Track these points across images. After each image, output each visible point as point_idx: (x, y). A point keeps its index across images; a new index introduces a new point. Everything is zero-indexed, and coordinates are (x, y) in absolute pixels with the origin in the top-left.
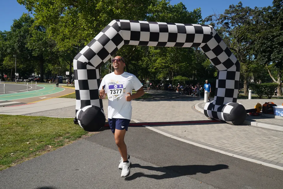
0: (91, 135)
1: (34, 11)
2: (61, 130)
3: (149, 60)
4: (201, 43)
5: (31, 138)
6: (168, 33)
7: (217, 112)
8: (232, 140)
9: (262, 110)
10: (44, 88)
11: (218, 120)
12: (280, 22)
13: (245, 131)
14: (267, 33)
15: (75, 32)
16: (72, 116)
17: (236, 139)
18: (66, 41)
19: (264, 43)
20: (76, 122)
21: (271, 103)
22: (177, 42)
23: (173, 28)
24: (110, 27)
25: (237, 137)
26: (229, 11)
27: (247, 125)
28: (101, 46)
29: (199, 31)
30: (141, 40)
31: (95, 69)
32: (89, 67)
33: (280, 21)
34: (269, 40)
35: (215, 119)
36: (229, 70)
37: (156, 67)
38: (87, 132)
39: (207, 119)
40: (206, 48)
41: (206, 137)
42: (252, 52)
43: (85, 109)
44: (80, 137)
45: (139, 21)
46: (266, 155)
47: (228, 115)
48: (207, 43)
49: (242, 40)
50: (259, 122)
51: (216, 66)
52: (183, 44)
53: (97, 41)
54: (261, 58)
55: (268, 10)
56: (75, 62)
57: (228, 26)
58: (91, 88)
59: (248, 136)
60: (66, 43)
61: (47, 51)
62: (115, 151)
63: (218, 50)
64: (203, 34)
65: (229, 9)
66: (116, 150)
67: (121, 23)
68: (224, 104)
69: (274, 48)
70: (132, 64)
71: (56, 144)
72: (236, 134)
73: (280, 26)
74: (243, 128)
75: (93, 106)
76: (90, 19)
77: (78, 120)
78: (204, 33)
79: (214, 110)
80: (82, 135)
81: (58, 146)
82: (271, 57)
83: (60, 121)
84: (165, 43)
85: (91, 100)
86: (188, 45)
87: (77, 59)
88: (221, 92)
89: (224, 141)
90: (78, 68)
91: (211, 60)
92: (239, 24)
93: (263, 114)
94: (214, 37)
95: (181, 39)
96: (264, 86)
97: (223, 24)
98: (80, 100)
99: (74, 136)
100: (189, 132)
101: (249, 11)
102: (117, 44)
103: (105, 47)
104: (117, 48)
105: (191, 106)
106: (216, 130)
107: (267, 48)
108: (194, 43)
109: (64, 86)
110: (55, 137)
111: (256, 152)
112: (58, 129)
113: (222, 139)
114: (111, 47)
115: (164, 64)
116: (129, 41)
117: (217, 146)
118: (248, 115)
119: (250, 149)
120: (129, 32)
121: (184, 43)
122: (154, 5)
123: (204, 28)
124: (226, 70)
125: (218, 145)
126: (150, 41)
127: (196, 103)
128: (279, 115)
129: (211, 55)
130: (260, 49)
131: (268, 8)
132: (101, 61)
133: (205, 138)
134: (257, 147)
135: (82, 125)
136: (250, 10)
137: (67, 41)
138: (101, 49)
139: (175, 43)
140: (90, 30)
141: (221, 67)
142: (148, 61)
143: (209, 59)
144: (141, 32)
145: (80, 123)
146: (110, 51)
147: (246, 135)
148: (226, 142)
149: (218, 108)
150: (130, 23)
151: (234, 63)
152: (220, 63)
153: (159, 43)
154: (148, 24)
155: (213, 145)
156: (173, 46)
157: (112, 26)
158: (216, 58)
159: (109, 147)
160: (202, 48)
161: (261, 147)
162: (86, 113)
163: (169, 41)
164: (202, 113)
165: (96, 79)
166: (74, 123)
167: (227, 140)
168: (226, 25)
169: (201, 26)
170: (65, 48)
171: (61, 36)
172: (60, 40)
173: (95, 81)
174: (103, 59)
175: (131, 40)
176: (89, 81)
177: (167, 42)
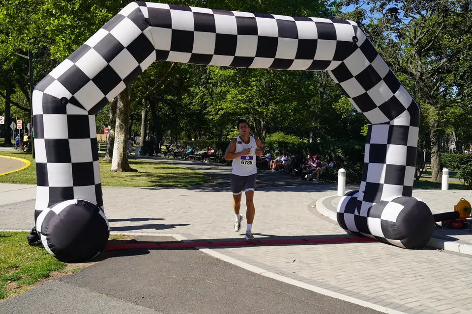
0: (75, 272)
3: (206, 92)
4: (330, 62)
6: (257, 36)
7: (368, 218)
8: (399, 282)
9: (471, 215)
11: (369, 235)
13: (430, 262)
17: (411, 279)
20: (34, 240)
23: (267, 25)
24: (122, 17)
25: (412, 275)
27: (435, 249)
28: (103, 63)
29: (327, 34)
30: (195, 50)
31: (86, 113)
32: (72, 109)
36: (394, 122)
37: (224, 111)
38: (63, 263)
39: (343, 232)
41: (341, 273)
42: (450, 78)
43: (61, 207)
44: (47, 276)
45: (191, 7)
47: (393, 225)
48: (346, 61)
49: (429, 50)
50: (465, 243)
51: (364, 113)
52: (290, 62)
53: (92, 50)
57: (396, 18)
58: (75, 159)
59: (438, 274)
62: (135, 306)
63: (368, 78)
64: (336, 41)
66: (137, 304)
67: (151, 10)
68: (382, 199)
72: (410, 270)
74: (426, 257)
75: (79, 201)
77: (41, 235)
78: (338, 39)
79: (359, 214)
80: (50, 271)
84: (250, 60)
85: (75, 188)
86: (302, 65)
87: (42, 90)
89: (383, 284)
90: (46, 111)
91: (352, 98)
92: (424, 12)
94: (360, 48)
95: (287, 49)
97: (384, 11)
98: (48, 187)
99: (31, 275)
100: (303, 263)
102: (140, 58)
103: (111, 64)
104: (139, 68)
105: (308, 204)
108: (315, 61)
113: (377, 279)
114: (125, 65)
115: (242, 105)
116: (168, 52)
117: (366, 293)
118: (438, 226)
119: (441, 302)
120: (170, 31)
121: (293, 60)
123: (338, 26)
124: (388, 123)
125: (368, 292)
126: (214, 54)
127: (319, 198)
129: (353, 88)
132: (100, 96)
133: (340, 277)
134: (458, 298)
135: (50, 247)
138: (102, 68)
139: (273, 59)
140: (65, 16)
141: (375, 116)
143: (349, 97)
144: (197, 35)
145: (46, 241)
146: (123, 75)
147: (434, 272)
148: (388, 286)
149: (369, 209)
150: (171, 11)
151: (406, 107)
152: (374, 106)
153: (236, 59)
154: (212, 15)
155: (357, 291)
156: (267, 68)
157: (128, 17)
158: (366, 94)
159: (121, 297)
160: (332, 71)
161: (467, 299)
162: (62, 217)
163: (259, 54)
164: (331, 221)
165: (89, 137)
166: (28, 243)
167: (389, 282)
168: (392, 15)
169: (331, 22)
173: (87, 143)
174: (105, 93)
175: (171, 50)
176: (73, 142)
177: (254, 57)
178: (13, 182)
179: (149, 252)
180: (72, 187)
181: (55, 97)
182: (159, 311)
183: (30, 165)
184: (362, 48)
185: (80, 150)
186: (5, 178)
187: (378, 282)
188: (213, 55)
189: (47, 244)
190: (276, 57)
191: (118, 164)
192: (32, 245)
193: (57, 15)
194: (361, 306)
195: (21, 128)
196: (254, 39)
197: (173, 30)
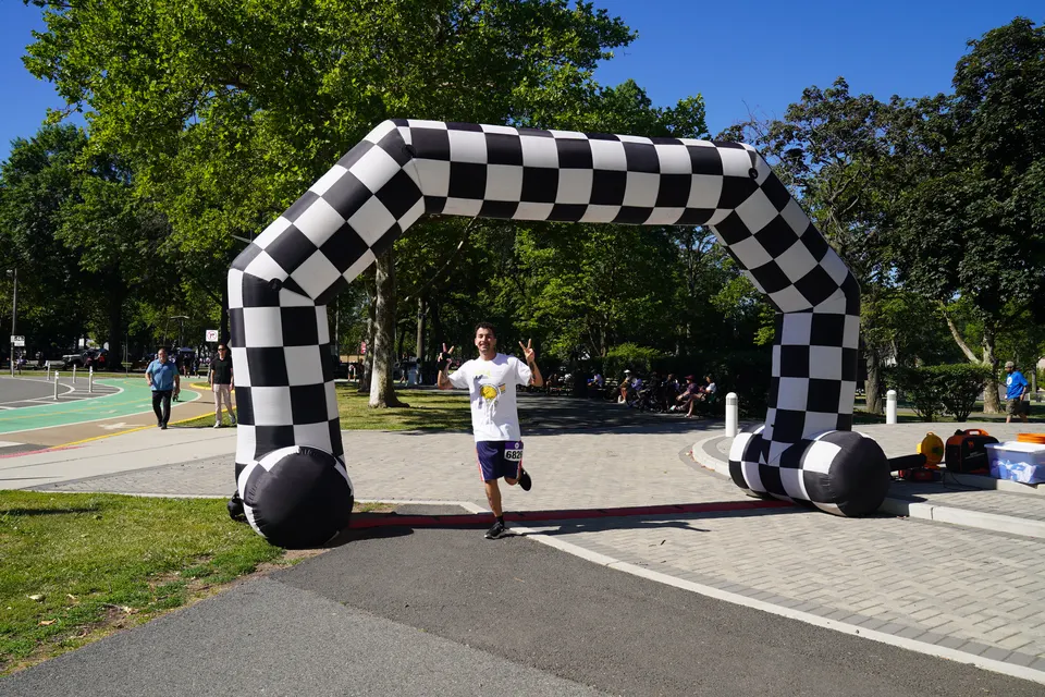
0: (296, 564)
1: (91, 102)
2: (175, 544)
3: (515, 286)
4: (714, 210)
5: (49, 579)
6: (591, 171)
7: (781, 469)
8: (844, 573)
9: (943, 460)
10: (122, 390)
11: (781, 497)
12: (984, 149)
13: (890, 537)
14: (939, 185)
15: (241, 184)
16: (223, 488)
17: (862, 567)
18: (208, 214)
19: (932, 223)
20: (236, 510)
21: (977, 433)
23: (608, 152)
24: (370, 145)
25: (863, 561)
26: (802, 110)
27: (894, 517)
28: (338, 221)
29: (706, 163)
30: (491, 194)
31: (313, 304)
32: (288, 299)
33: (982, 142)
34: (949, 209)
35: (773, 497)
36: (821, 308)
37: (542, 312)
38: (279, 549)
39: (740, 495)
40: (734, 230)
41: (744, 562)
42: (888, 253)
43: (273, 459)
44: (251, 570)
45: (482, 125)
46: (984, 627)
47: (823, 479)
48: (737, 210)
49: (851, 211)
50: (940, 504)
51: (770, 295)
52: (647, 212)
53: (321, 199)
54: (924, 275)
55: (936, 108)
56: (235, 280)
57: (801, 164)
58: (293, 382)
59: (904, 557)
60: (208, 223)
61: (134, 252)
62: (390, 622)
63: (776, 237)
64: (722, 177)
65: (804, 102)
66: (394, 620)
67: (414, 132)
68: (803, 437)
69: (966, 241)
70: (453, 302)
71: (152, 600)
72: (857, 552)
73: (985, 163)
74: (881, 529)
75: (302, 449)
76: (297, 129)
77: (246, 507)
78: (725, 173)
79: (767, 461)
80: (259, 561)
81: (158, 606)
82: (959, 273)
83: (173, 512)
84: (581, 209)
85: (295, 427)
86: (666, 216)
87: (242, 269)
88: (792, 394)
89: (817, 578)
90: (248, 302)
91: (752, 271)
92: (841, 155)
93: (949, 476)
94: (763, 187)
95: (641, 191)
96: (940, 375)
97: (783, 155)
98: (254, 427)
99: (227, 568)
100: (680, 546)
101: (872, 108)
102: (398, 211)
103: (351, 220)
104: (396, 227)
105: (678, 451)
106: (778, 536)
107: (943, 237)
108: (687, 210)
109: (196, 384)
110: (149, 570)
111: (946, 617)
112: (164, 541)
113: (807, 569)
114: (373, 222)
115: (569, 302)
116: (445, 199)
117: (791, 595)
118: (893, 478)
119: (920, 606)
120: (446, 164)
121: (651, 209)
122: (533, 83)
123: (724, 152)
124: (810, 310)
125: (794, 593)
126: (522, 200)
127: (697, 440)
128: (1008, 478)
129: (752, 254)
130: (919, 244)
131: (935, 101)
132: (334, 274)
133: (744, 567)
134: (946, 596)
135: (258, 525)
136: (876, 106)
137: (211, 215)
138: (337, 228)
139: (619, 207)
140: (296, 168)
141: (789, 299)
142: (512, 290)
143: (746, 269)
144: (491, 168)
145: (252, 515)
146: (371, 239)
147: (897, 553)
148: (825, 581)
149: (783, 454)
150: (449, 131)
151: (839, 283)
152: (786, 283)
153: (557, 207)
154: (517, 137)
155: (774, 591)
156: (608, 222)
157: (378, 144)
158: (772, 265)
159: (366, 608)
160: (716, 226)
161: (961, 597)
162: (275, 477)
163: (596, 199)
164: (719, 476)
166: (229, 516)
167: (826, 574)
168: (795, 160)
169: (713, 145)
170: (203, 241)
171: (189, 197)
172: (184, 211)
173: (313, 352)
174: (342, 269)
175: (450, 195)
176: (291, 353)
177: (586, 206)
180: (292, 426)
181: (261, 280)
182: (431, 633)
185: (304, 365)
187: (809, 574)
188: (517, 203)
189: (253, 520)
190: (624, 204)
191: (380, 395)
192: (234, 520)
194: (784, 618)
196: (588, 174)
197: (452, 163)
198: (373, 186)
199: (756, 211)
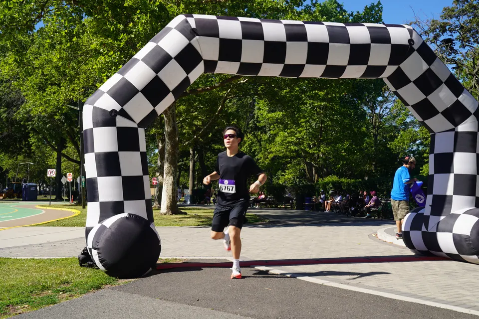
3: (254, 140)
4: (385, 67)
6: (307, 42)
7: (437, 233)
18: (48, 90)
22: (328, 63)
23: (317, 32)
24: (170, 29)
29: (380, 37)
30: (245, 59)
31: (137, 126)
32: (121, 122)
36: (460, 129)
37: (273, 154)
40: (400, 79)
43: (110, 222)
44: (98, 288)
45: (238, 17)
47: (467, 238)
48: (402, 66)
51: (425, 121)
52: (342, 69)
53: (141, 61)
57: (452, 49)
60: (50, 95)
62: (190, 306)
64: (390, 45)
65: (454, 5)
66: (192, 305)
67: (197, 21)
68: (453, 211)
77: (92, 250)
78: (392, 43)
79: (427, 228)
80: (102, 284)
84: (301, 67)
85: (125, 202)
87: (92, 104)
90: (96, 124)
91: (412, 106)
95: (338, 55)
97: (438, 43)
98: (99, 202)
102: (188, 70)
103: (160, 74)
104: (187, 80)
105: (368, 234)
108: (369, 67)
109: (40, 206)
110: (31, 290)
113: (455, 288)
114: (173, 76)
115: (293, 147)
116: (217, 62)
120: (217, 40)
121: (345, 67)
123: (392, 30)
124: (453, 130)
125: (446, 298)
126: (264, 62)
129: (411, 94)
132: (150, 108)
135: (101, 262)
137: (53, 90)
138: (151, 79)
139: (325, 66)
141: (438, 123)
142: (252, 143)
143: (408, 105)
144: (244, 41)
145: (98, 255)
146: (172, 86)
148: (468, 293)
149: (438, 223)
150: (218, 20)
151: (472, 111)
152: (436, 112)
153: (286, 67)
154: (260, 24)
156: (318, 76)
157: (175, 28)
158: (426, 100)
159: (174, 301)
160: (388, 78)
162: (113, 230)
163: (310, 61)
165: (138, 150)
166: (79, 265)
167: (469, 290)
168: (447, 46)
169: (385, 26)
170: (47, 107)
171: (37, 78)
172: (33, 87)
173: (136, 156)
174: (154, 105)
175: (219, 60)
176: (122, 155)
177: (305, 65)
178: (64, 225)
179: (202, 269)
180: (123, 202)
181: (104, 111)
182: (216, 310)
183: (80, 214)
184: (419, 51)
185: (131, 163)
186: (56, 223)
187: (457, 290)
188: (261, 64)
189: (98, 259)
191: (168, 207)
192: (84, 266)
193: (104, 53)
194: (439, 308)
195: (72, 181)
196: (304, 45)
197: (220, 39)
198: (173, 53)
199: (414, 66)
